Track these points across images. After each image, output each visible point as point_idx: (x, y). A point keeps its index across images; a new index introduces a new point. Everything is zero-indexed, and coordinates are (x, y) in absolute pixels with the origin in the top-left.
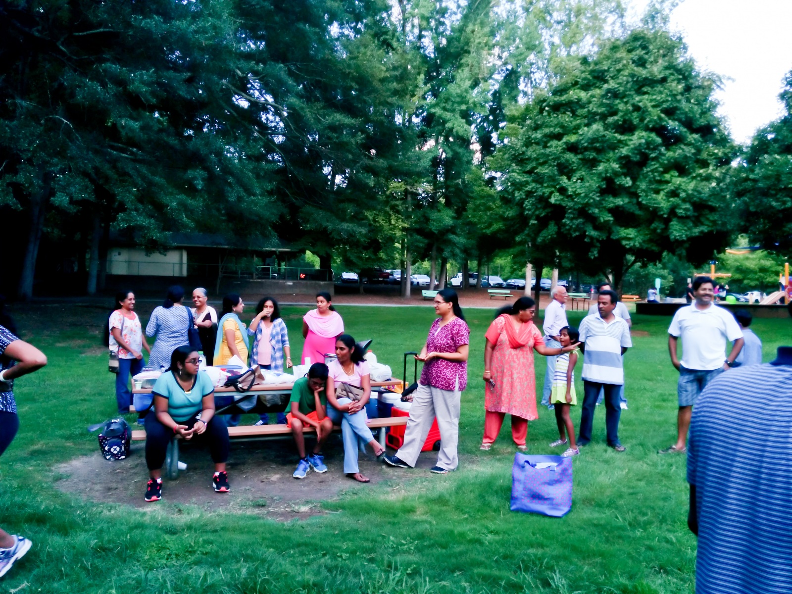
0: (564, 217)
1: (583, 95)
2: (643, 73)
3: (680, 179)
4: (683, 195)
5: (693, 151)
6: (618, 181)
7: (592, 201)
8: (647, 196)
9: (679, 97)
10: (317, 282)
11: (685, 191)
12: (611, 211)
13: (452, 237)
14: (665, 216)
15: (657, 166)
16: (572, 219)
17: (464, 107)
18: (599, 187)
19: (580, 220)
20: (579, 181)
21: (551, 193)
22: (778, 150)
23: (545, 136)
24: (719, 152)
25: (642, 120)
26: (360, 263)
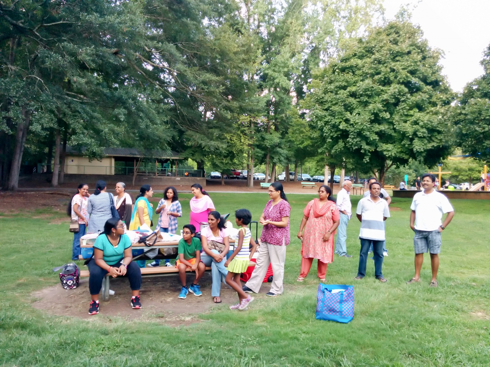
0: (348, 137)
1: (360, 62)
2: (396, 48)
3: (419, 114)
4: (421, 124)
5: (428, 96)
6: (381, 115)
7: (365, 127)
8: (399, 124)
9: (419, 63)
10: (196, 178)
11: (422, 121)
12: (377, 133)
13: (278, 149)
14: (410, 137)
15: (405, 105)
16: (353, 139)
17: (286, 70)
18: (370, 119)
19: (358, 139)
20: (357, 115)
21: (340, 122)
22: (480, 96)
23: (336, 87)
24: (443, 97)
25: (396, 77)
26: (221, 166)
